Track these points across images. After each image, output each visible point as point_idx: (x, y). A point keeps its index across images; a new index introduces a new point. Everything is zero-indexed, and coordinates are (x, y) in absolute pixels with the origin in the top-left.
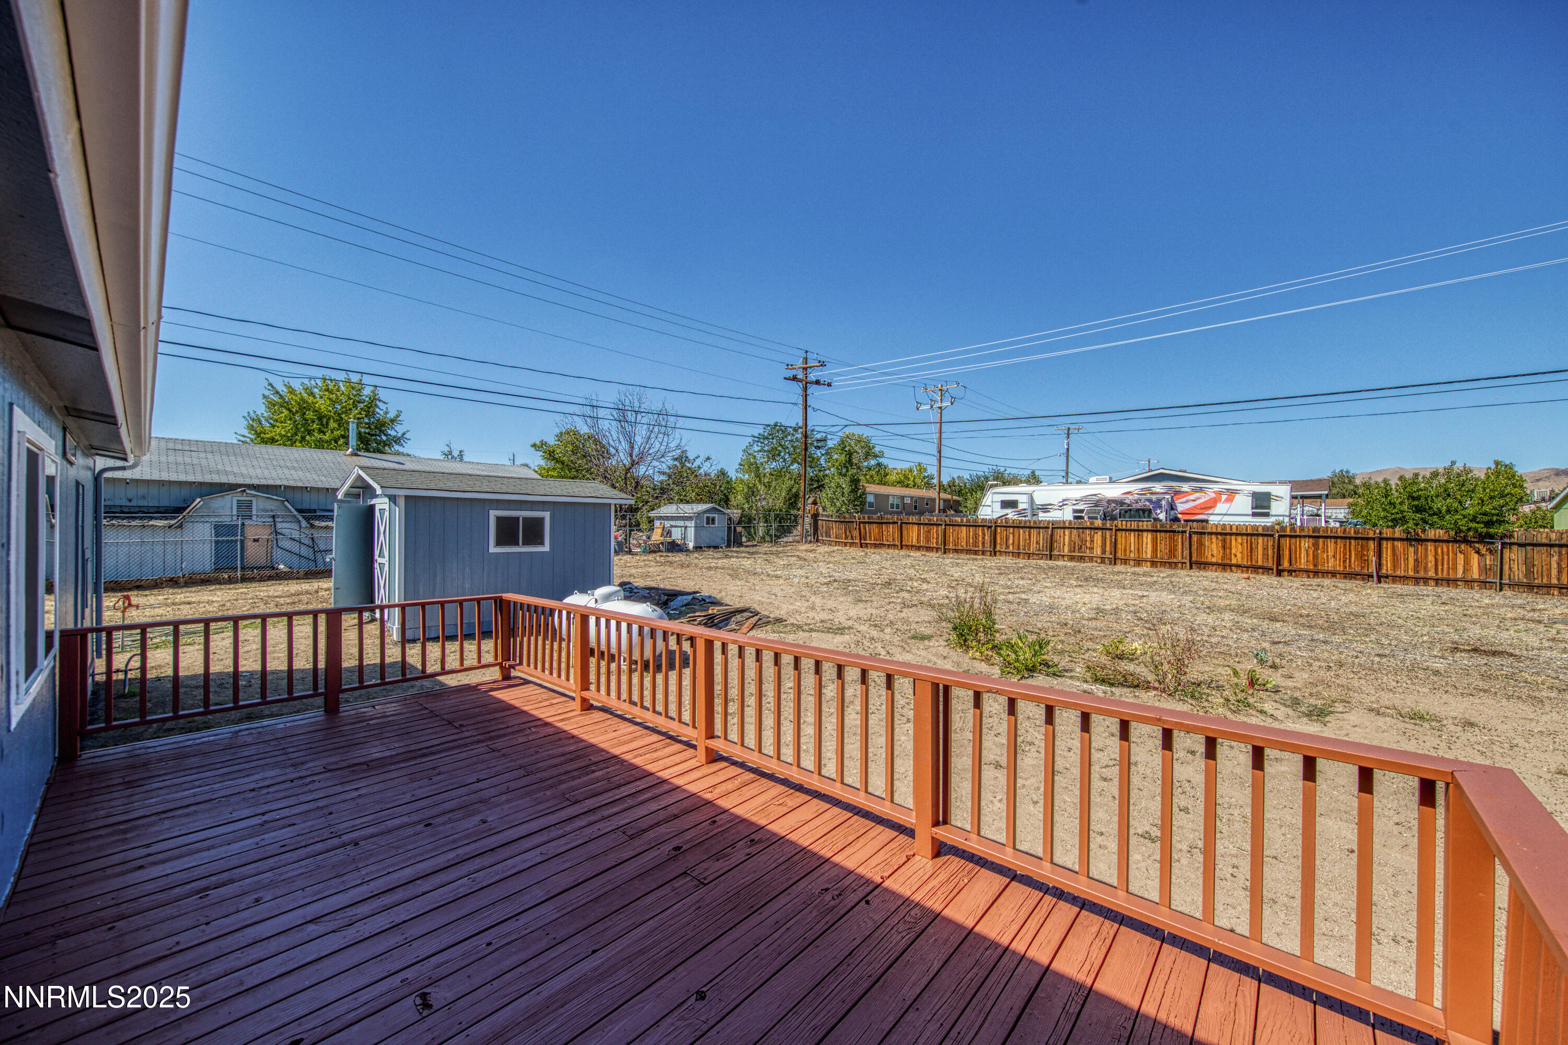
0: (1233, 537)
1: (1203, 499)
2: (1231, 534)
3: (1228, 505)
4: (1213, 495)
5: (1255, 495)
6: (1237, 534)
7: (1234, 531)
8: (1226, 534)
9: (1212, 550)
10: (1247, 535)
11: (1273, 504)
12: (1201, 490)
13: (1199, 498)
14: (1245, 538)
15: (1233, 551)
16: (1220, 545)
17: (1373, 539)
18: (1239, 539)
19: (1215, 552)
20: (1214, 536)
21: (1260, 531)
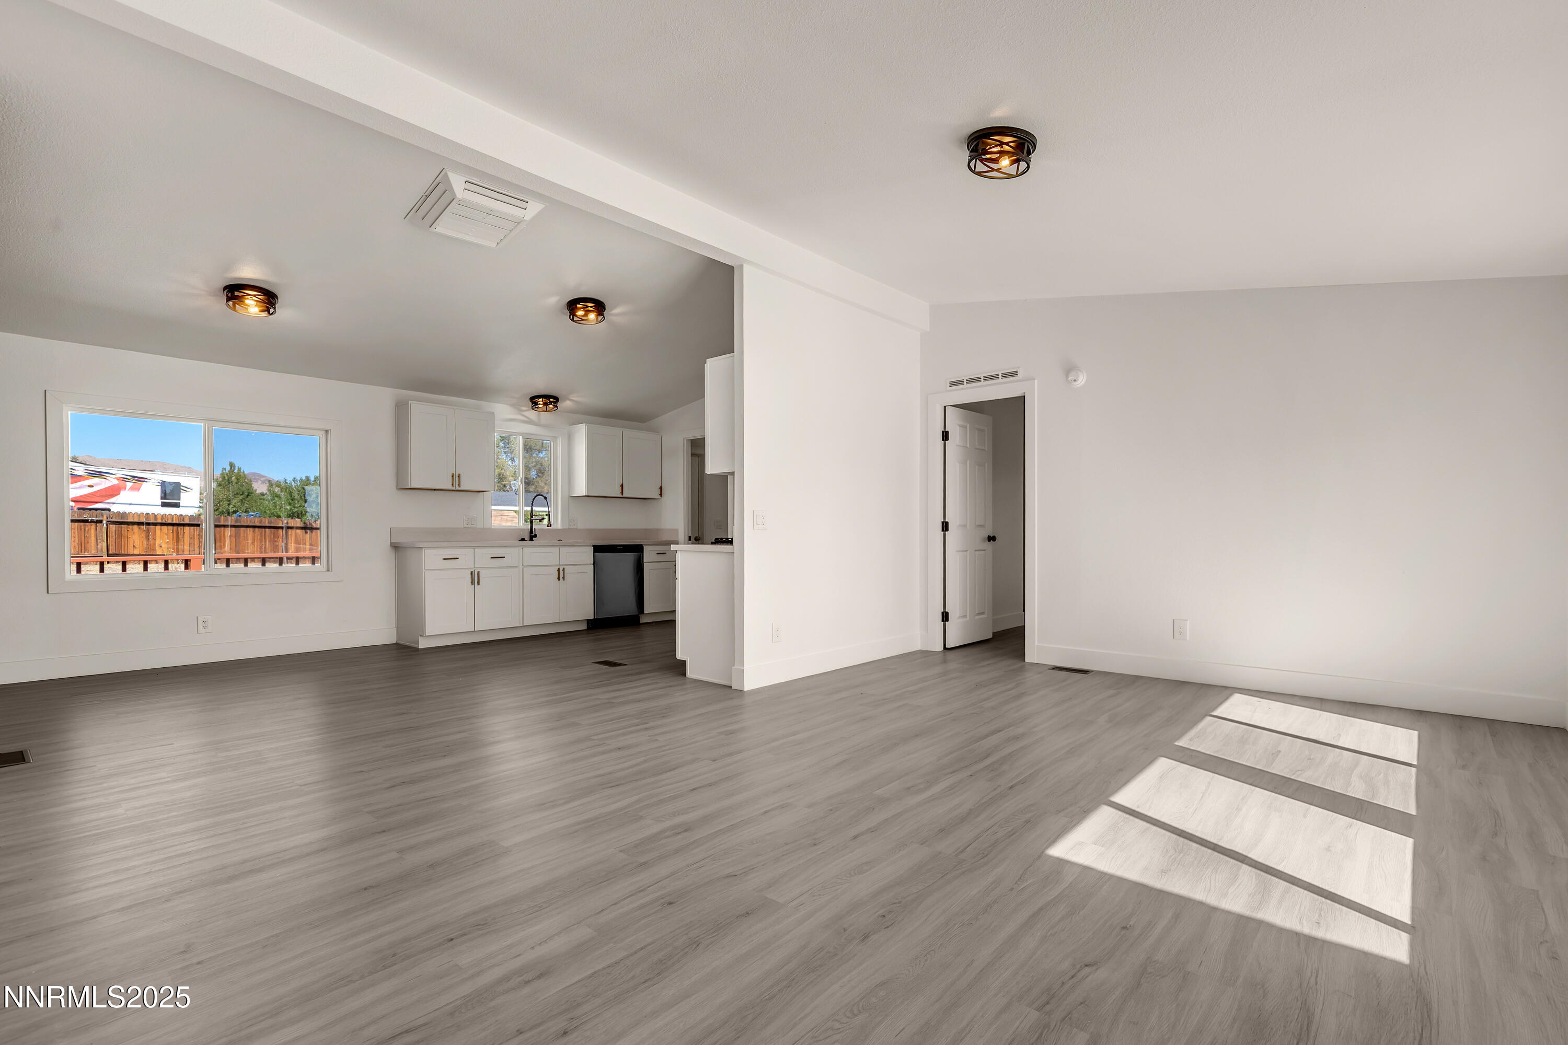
0: (158, 528)
1: (101, 484)
2: (155, 524)
3: (135, 493)
4: (116, 482)
5: (163, 484)
6: (162, 524)
7: (159, 521)
8: (148, 524)
9: (134, 542)
10: (173, 525)
11: (183, 495)
12: (100, 474)
13: (97, 484)
14: (171, 528)
15: (159, 541)
16: (143, 535)
17: (282, 528)
18: (165, 528)
19: (137, 544)
20: (135, 527)
21: (187, 521)
